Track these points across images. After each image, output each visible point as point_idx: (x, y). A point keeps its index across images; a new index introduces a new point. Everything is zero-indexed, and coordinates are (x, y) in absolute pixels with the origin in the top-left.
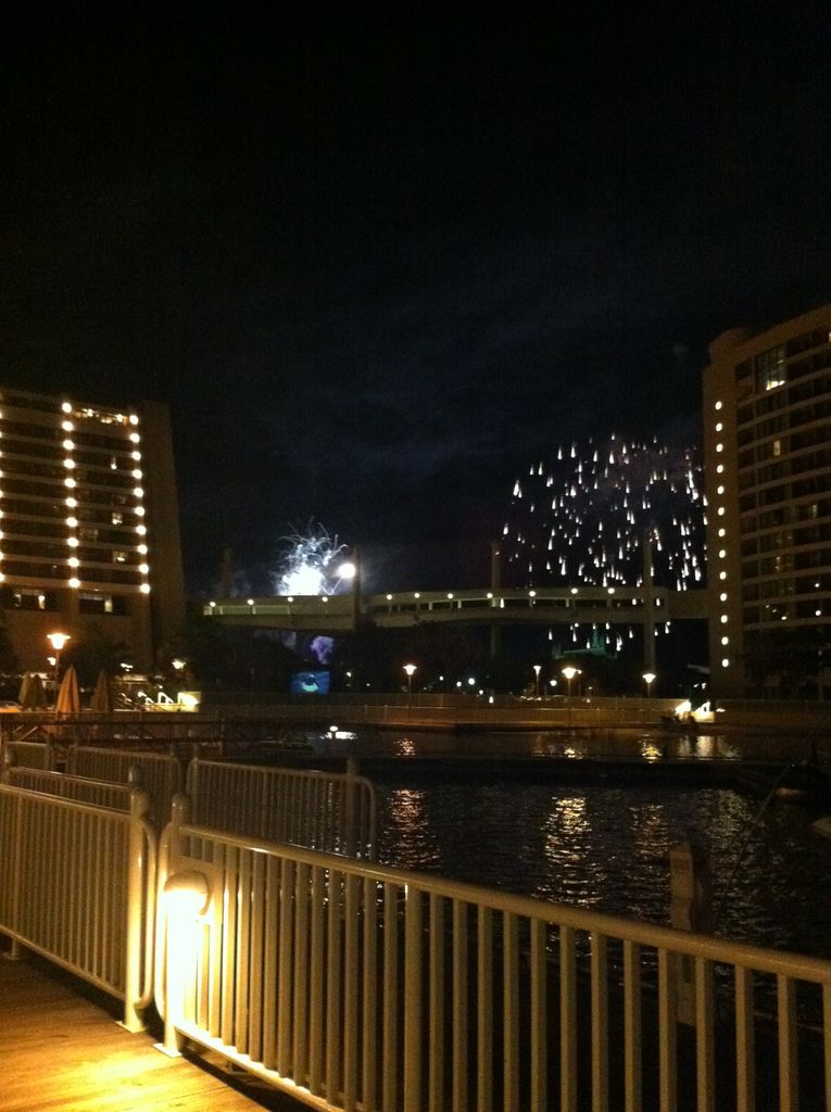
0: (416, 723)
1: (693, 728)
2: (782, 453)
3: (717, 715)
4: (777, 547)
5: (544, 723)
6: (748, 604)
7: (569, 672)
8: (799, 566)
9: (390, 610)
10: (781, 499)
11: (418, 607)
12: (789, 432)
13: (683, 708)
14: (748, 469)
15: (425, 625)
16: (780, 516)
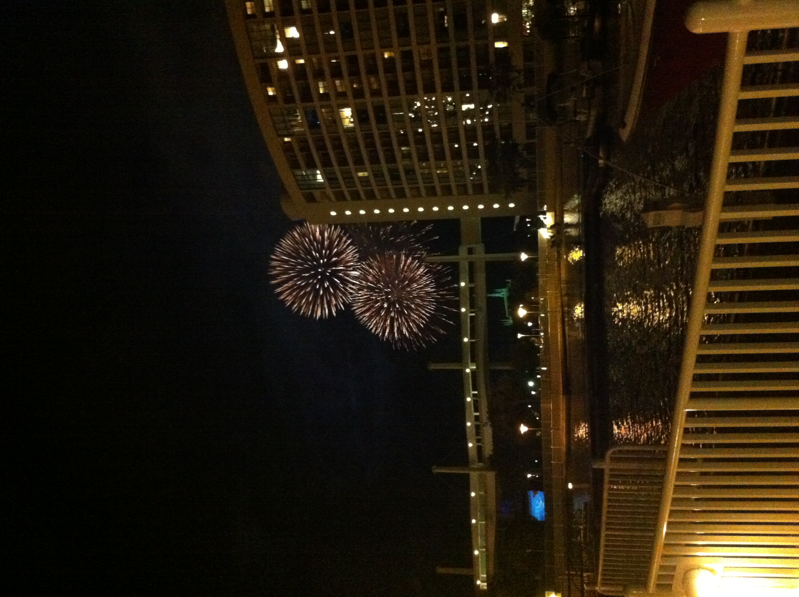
0: (563, 424)
1: (559, 226)
2: (366, 171)
3: (549, 210)
4: (430, 173)
5: (559, 330)
6: (470, 191)
7: (522, 312)
8: (443, 158)
9: (480, 444)
10: (397, 170)
11: (478, 423)
12: (352, 166)
13: (545, 234)
14: (377, 193)
15: (490, 418)
16: (410, 171)
